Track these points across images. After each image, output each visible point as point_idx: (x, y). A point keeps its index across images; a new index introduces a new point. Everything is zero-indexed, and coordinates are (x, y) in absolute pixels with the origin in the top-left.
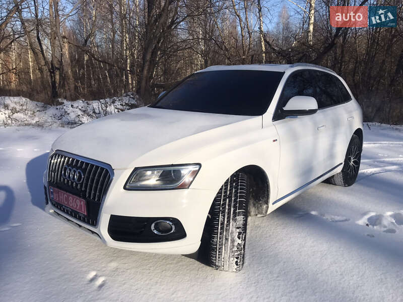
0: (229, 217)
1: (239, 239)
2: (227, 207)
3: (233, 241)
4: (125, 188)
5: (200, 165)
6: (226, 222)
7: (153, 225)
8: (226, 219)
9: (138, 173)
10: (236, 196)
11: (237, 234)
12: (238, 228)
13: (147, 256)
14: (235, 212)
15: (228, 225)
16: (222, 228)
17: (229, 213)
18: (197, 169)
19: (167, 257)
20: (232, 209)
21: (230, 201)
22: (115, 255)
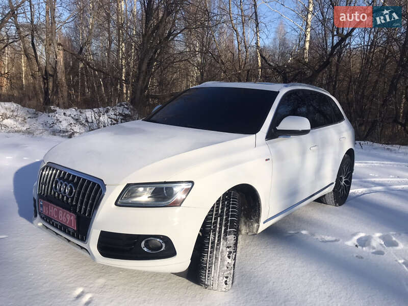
0: (219, 236)
1: (229, 258)
2: (218, 226)
3: (223, 260)
4: (116, 204)
5: (192, 183)
6: (216, 241)
7: (143, 243)
8: (216, 238)
9: (130, 189)
10: (227, 214)
11: (228, 253)
12: (228, 247)
13: (136, 273)
14: (225, 232)
15: (219, 244)
16: (212, 247)
17: (220, 232)
18: (190, 187)
19: (155, 275)
20: (223, 228)
21: (221, 220)
22: (103, 271)
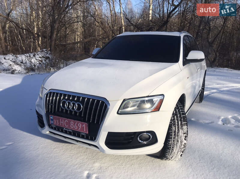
0: (178, 128)
1: (185, 140)
2: (176, 121)
3: (181, 142)
4: (118, 113)
5: (163, 95)
6: (177, 131)
8: (177, 129)
10: (180, 113)
11: (184, 137)
12: (184, 134)
14: (181, 124)
15: (178, 132)
16: (175, 135)
17: (178, 125)
18: (163, 98)
20: (180, 122)
21: (177, 117)
